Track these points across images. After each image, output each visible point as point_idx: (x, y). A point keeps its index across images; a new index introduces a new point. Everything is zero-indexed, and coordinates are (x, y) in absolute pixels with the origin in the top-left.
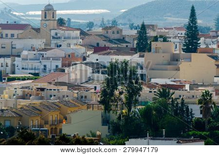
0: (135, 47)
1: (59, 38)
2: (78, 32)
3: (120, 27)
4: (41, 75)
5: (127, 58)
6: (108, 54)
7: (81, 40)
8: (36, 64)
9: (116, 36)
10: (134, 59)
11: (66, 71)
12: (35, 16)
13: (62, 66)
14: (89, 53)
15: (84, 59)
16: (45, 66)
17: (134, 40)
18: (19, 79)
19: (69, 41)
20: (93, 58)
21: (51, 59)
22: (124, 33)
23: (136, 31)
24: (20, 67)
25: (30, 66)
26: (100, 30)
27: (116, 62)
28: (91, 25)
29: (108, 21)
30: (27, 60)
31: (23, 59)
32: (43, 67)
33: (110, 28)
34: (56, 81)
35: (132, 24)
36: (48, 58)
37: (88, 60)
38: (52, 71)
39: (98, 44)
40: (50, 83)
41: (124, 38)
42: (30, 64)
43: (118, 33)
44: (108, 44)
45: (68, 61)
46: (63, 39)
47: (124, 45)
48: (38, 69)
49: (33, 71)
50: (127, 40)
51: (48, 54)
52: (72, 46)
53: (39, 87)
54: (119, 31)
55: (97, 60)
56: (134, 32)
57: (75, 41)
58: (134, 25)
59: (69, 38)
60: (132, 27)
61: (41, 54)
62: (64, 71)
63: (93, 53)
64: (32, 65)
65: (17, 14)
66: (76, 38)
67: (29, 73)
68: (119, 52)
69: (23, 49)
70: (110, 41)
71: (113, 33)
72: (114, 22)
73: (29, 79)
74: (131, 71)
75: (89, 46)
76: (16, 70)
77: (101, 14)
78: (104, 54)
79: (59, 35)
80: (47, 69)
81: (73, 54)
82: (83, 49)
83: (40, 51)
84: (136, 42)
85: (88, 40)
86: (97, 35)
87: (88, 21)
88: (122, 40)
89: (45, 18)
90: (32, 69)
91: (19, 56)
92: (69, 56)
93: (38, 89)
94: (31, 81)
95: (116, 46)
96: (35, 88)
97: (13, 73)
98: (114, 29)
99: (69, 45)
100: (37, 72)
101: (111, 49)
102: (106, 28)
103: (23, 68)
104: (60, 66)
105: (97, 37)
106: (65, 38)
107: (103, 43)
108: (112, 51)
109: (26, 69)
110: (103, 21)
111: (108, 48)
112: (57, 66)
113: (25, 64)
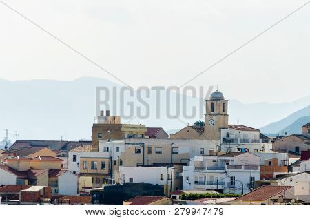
8: (218, 175)
13: (261, 179)
16: (232, 178)
21: (243, 167)
24: (192, 180)
25: (208, 179)
30: (203, 169)
31: (196, 169)
32: (228, 180)
36: (237, 167)
42: (209, 175)
45: (269, 171)
48: (222, 183)
49: (214, 186)
51: (236, 160)
61: (225, 161)
63: (300, 160)
64: (212, 177)
80: (237, 184)
81: (275, 160)
83: (222, 155)
90: (211, 183)
92: (270, 163)
100: (220, 187)
103: (196, 182)
104: (257, 178)
109: (201, 183)
112: (252, 179)
113: (199, 176)
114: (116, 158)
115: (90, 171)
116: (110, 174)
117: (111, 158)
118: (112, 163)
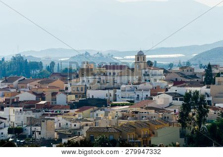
0: (203, 80)
1: (148, 75)
2: (162, 71)
3: (193, 67)
4: (136, 102)
5: (198, 89)
6: (184, 86)
7: (164, 77)
8: (132, 94)
9: (190, 73)
10: (203, 90)
11: (153, 99)
12: (130, 60)
13: (151, 96)
14: (170, 86)
15: (167, 90)
16: (138, 95)
17: (203, 76)
18: (119, 105)
19: (155, 77)
20: (173, 89)
21: (143, 90)
22: (196, 71)
23: (204, 70)
24: (120, 96)
25: (127, 96)
26: (178, 69)
27: (190, 92)
28: (171, 65)
29: (184, 62)
30: (125, 91)
31: (122, 91)
32: (136, 96)
33: (185, 67)
34: (146, 106)
35: (201, 65)
36: (140, 90)
37: (169, 91)
38: (143, 99)
39: (176, 79)
40: (142, 108)
41: (195, 75)
42: (127, 94)
43: (191, 71)
44: (184, 79)
45: (155, 92)
46: (151, 76)
47: (196, 80)
48: (133, 98)
49: (129, 99)
50: (197, 76)
51: (141, 86)
52: (158, 81)
53: (134, 110)
54: (192, 70)
55: (176, 91)
56: (203, 70)
57: (160, 77)
58: (203, 65)
59: (155, 75)
60: (201, 67)
61: (135, 87)
62: (152, 99)
63: (173, 86)
64: (129, 95)
65: (117, 58)
66: (161, 75)
67: (127, 101)
68: (192, 84)
69: (122, 84)
70: (186, 77)
71: (188, 71)
72: (188, 63)
73: (126, 105)
74: (200, 98)
75: (170, 81)
76: (118, 99)
77: (179, 57)
78: (181, 87)
79: (148, 73)
80: (140, 98)
81: (158, 87)
82: (166, 83)
83: (134, 84)
84: (204, 77)
85: (169, 76)
86: (175, 73)
87: (169, 63)
88: (194, 76)
89: (138, 60)
90: (129, 98)
91: (119, 89)
92: (156, 88)
93: (133, 112)
94: (128, 106)
95: (190, 80)
96: (131, 111)
97: (115, 100)
98: (188, 68)
99: (155, 80)
100: (132, 100)
101: (186, 82)
102: (182, 68)
103: (122, 97)
104: (149, 95)
105: (176, 74)
106: (152, 75)
107: (180, 79)
108: (187, 84)
109: (124, 98)
110: (180, 63)
111: (184, 82)
112: (147, 95)
113: (123, 94)
114: (88, 86)
115: (76, 92)
116: (85, 93)
117: (86, 85)
118: (86, 88)
